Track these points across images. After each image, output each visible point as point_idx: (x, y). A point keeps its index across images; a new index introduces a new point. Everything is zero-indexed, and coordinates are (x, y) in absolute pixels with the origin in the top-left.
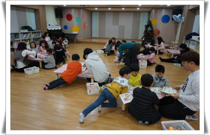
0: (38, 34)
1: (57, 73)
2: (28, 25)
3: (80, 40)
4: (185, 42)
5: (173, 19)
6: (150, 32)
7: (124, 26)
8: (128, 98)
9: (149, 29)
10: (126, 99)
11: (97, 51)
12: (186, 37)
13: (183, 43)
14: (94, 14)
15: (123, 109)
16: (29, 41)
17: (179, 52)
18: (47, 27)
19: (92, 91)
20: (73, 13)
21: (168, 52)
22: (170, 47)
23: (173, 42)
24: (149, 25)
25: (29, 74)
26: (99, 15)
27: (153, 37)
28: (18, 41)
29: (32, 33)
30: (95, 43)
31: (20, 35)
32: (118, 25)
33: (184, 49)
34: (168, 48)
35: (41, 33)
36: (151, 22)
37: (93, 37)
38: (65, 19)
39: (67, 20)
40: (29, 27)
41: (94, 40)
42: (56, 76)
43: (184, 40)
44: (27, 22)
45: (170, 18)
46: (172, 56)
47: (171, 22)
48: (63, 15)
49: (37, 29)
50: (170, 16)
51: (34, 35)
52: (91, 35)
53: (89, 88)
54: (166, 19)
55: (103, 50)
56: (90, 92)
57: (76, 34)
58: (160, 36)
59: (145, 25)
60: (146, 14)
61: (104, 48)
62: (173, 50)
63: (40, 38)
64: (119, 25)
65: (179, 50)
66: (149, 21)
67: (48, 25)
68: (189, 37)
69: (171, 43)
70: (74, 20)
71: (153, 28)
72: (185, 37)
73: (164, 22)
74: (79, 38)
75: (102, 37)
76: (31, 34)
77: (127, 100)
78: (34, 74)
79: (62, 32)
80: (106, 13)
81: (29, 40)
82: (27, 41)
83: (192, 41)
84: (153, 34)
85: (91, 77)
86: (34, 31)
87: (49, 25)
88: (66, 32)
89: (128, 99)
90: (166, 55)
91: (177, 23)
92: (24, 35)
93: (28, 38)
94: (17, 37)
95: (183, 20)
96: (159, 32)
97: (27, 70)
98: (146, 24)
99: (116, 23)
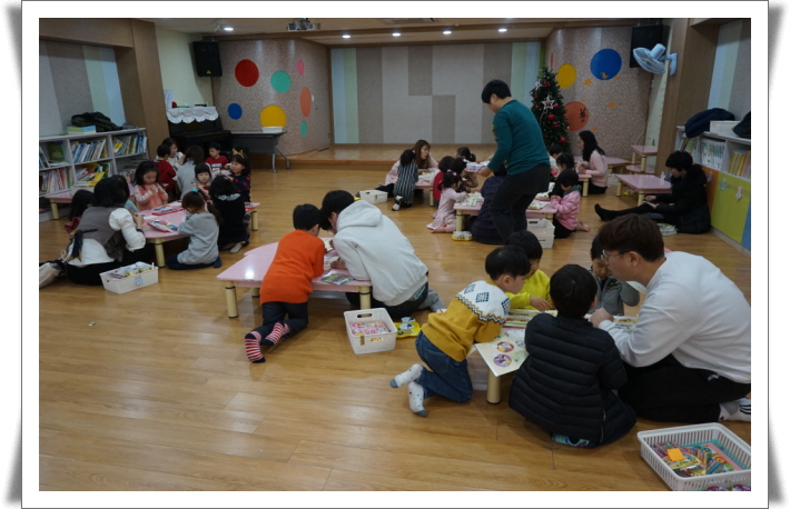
0: (136, 140)
1: (232, 282)
2: (96, 109)
3: (292, 158)
4: (685, 146)
5: (633, 63)
6: (551, 116)
7: (453, 97)
8: (508, 354)
9: (548, 102)
10: (500, 360)
11: (361, 192)
12: (687, 126)
13: (678, 148)
14: (336, 56)
15: (493, 397)
16: (101, 168)
17: (662, 183)
18: (168, 115)
19: (367, 340)
20: (260, 55)
21: (624, 185)
22: (628, 167)
23: (638, 148)
24: (548, 87)
25: (120, 291)
26: (358, 59)
27: (565, 134)
28: (61, 169)
29: (114, 137)
30: (348, 165)
31: (70, 148)
32: (430, 93)
33: (684, 172)
34: (622, 170)
35: (145, 139)
36: (553, 76)
37: (338, 141)
38: (230, 81)
39: (237, 82)
40: (99, 115)
41: (342, 156)
42: (229, 292)
43: (681, 138)
44: (90, 97)
45: (623, 60)
46: (641, 197)
47: (625, 76)
48: (223, 67)
49: (129, 123)
50: (620, 52)
51: (121, 145)
52: (331, 135)
53: (357, 331)
54: (606, 65)
55: (382, 188)
56: (363, 342)
57: (276, 136)
58: (588, 127)
59: (534, 90)
60: (533, 49)
61: (387, 183)
62: (641, 176)
63: (141, 155)
64: (435, 92)
65: (663, 176)
66: (548, 74)
67: (170, 106)
68: (698, 126)
69: (632, 150)
70: (266, 82)
71: (563, 101)
72: (683, 128)
73: (600, 77)
74: (290, 150)
75: (373, 141)
76: (107, 144)
77: (507, 361)
78: (139, 289)
79: (221, 129)
80: (384, 50)
81: (104, 164)
82: (96, 170)
83: (709, 142)
84: (561, 120)
85: (360, 287)
86: (121, 128)
87: (174, 105)
88: (236, 127)
89: (508, 357)
90: (615, 195)
91: (648, 77)
92: (82, 146)
93: (98, 159)
94: (56, 155)
95: (674, 64)
96: (583, 114)
97: (113, 275)
98: (537, 85)
99: (421, 86)
